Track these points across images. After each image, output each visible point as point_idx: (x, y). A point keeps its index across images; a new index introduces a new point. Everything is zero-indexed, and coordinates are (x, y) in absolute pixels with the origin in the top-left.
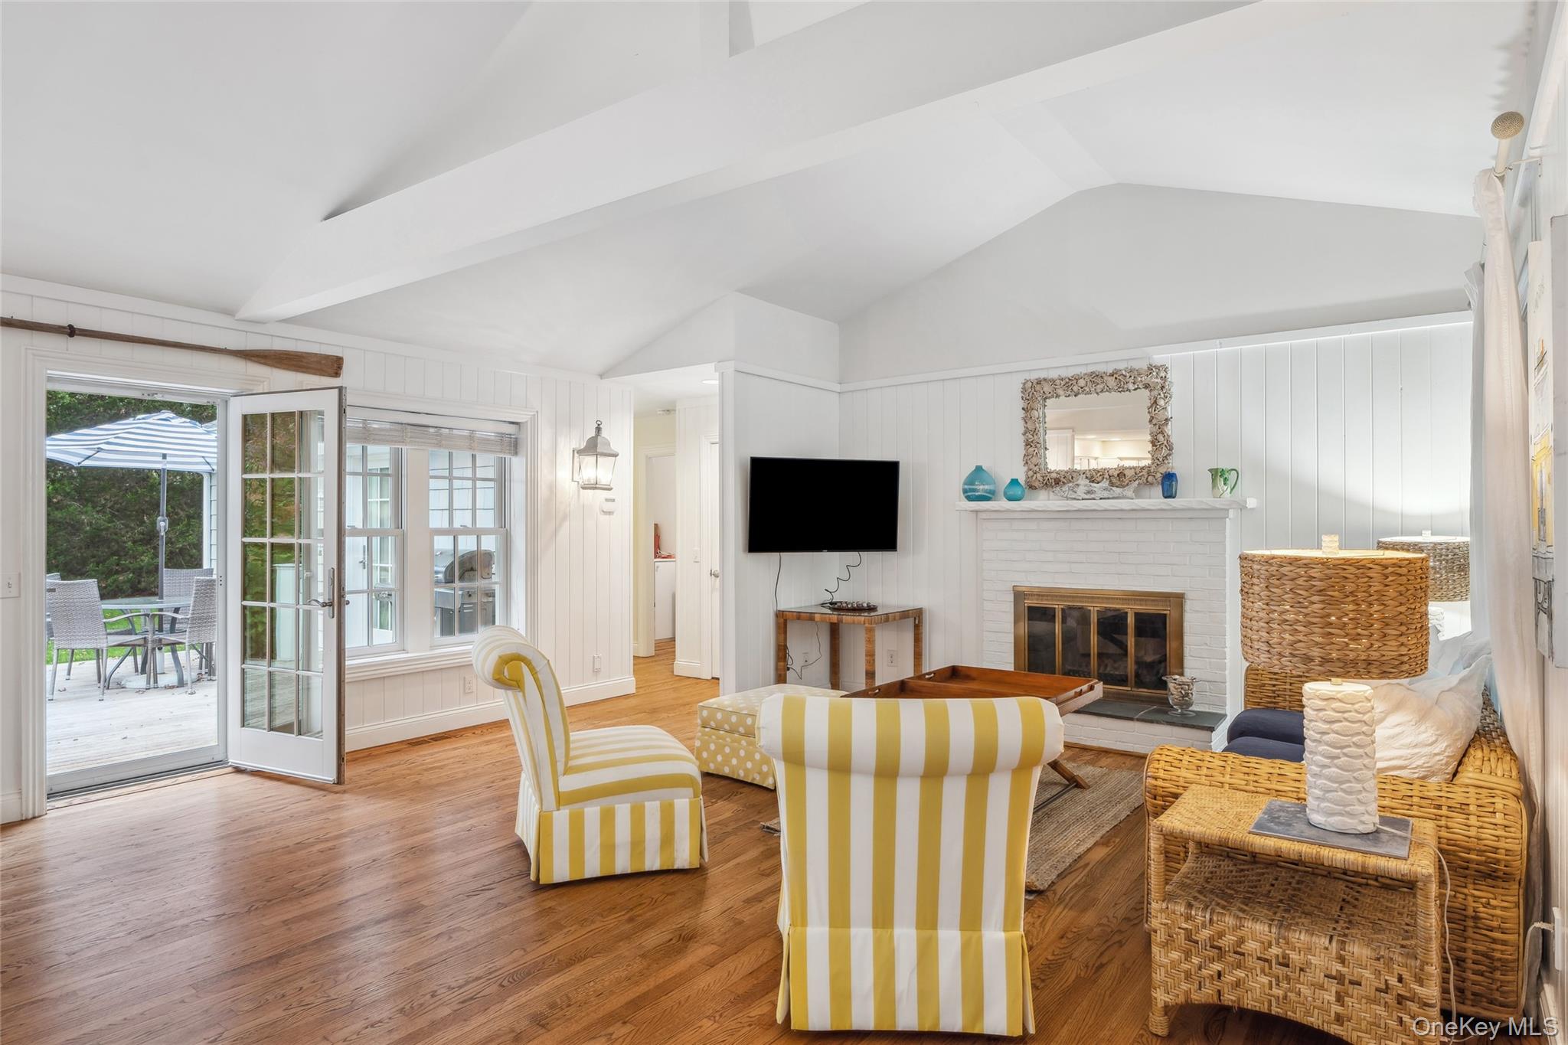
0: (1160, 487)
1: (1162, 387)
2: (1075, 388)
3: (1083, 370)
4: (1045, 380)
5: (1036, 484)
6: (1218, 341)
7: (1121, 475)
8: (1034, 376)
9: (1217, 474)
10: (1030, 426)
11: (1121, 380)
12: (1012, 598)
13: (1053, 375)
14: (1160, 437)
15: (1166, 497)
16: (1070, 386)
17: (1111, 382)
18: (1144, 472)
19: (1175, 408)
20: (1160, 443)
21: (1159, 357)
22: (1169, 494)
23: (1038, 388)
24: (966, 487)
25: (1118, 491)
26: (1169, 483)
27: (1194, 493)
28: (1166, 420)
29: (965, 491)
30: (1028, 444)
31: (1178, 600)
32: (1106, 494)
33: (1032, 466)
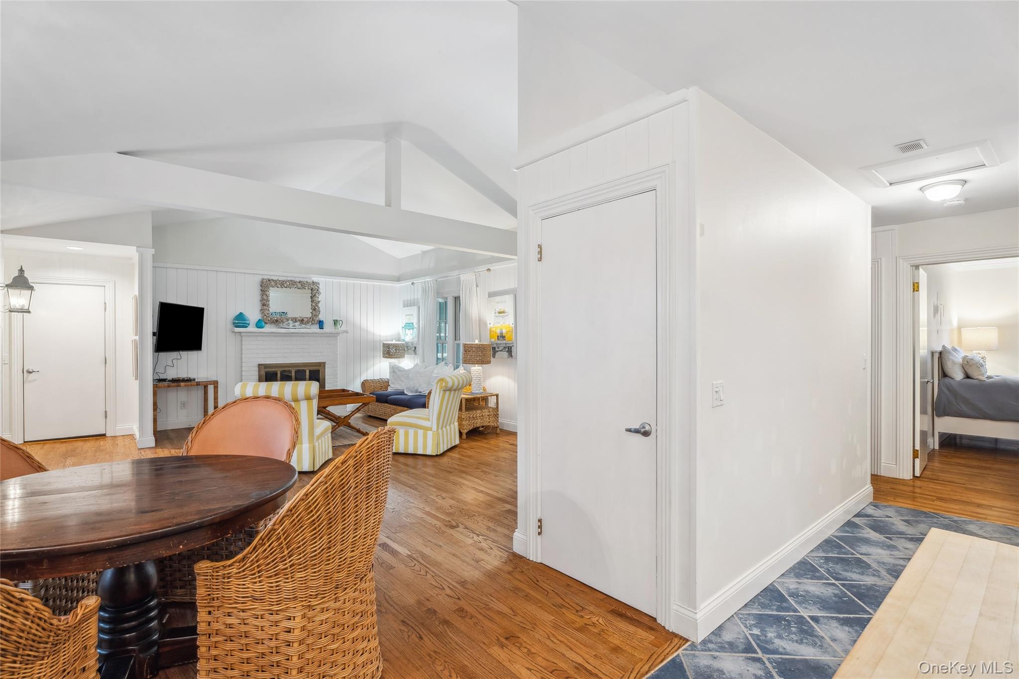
0: (318, 325)
1: (318, 290)
2: (285, 286)
3: (289, 279)
4: (272, 280)
5: (267, 322)
6: (334, 277)
7: (303, 320)
8: (266, 277)
9: (335, 322)
10: (265, 297)
11: (302, 285)
12: (257, 369)
13: (275, 278)
14: (317, 307)
15: (320, 329)
16: (282, 284)
17: (299, 286)
18: (311, 320)
19: (321, 298)
20: (315, 309)
21: (315, 279)
22: (321, 327)
23: (269, 282)
24: (234, 321)
25: (304, 326)
26: (321, 324)
27: (328, 328)
28: (319, 302)
29: (234, 323)
30: (264, 305)
31: (322, 365)
32: (299, 327)
33: (266, 314)
